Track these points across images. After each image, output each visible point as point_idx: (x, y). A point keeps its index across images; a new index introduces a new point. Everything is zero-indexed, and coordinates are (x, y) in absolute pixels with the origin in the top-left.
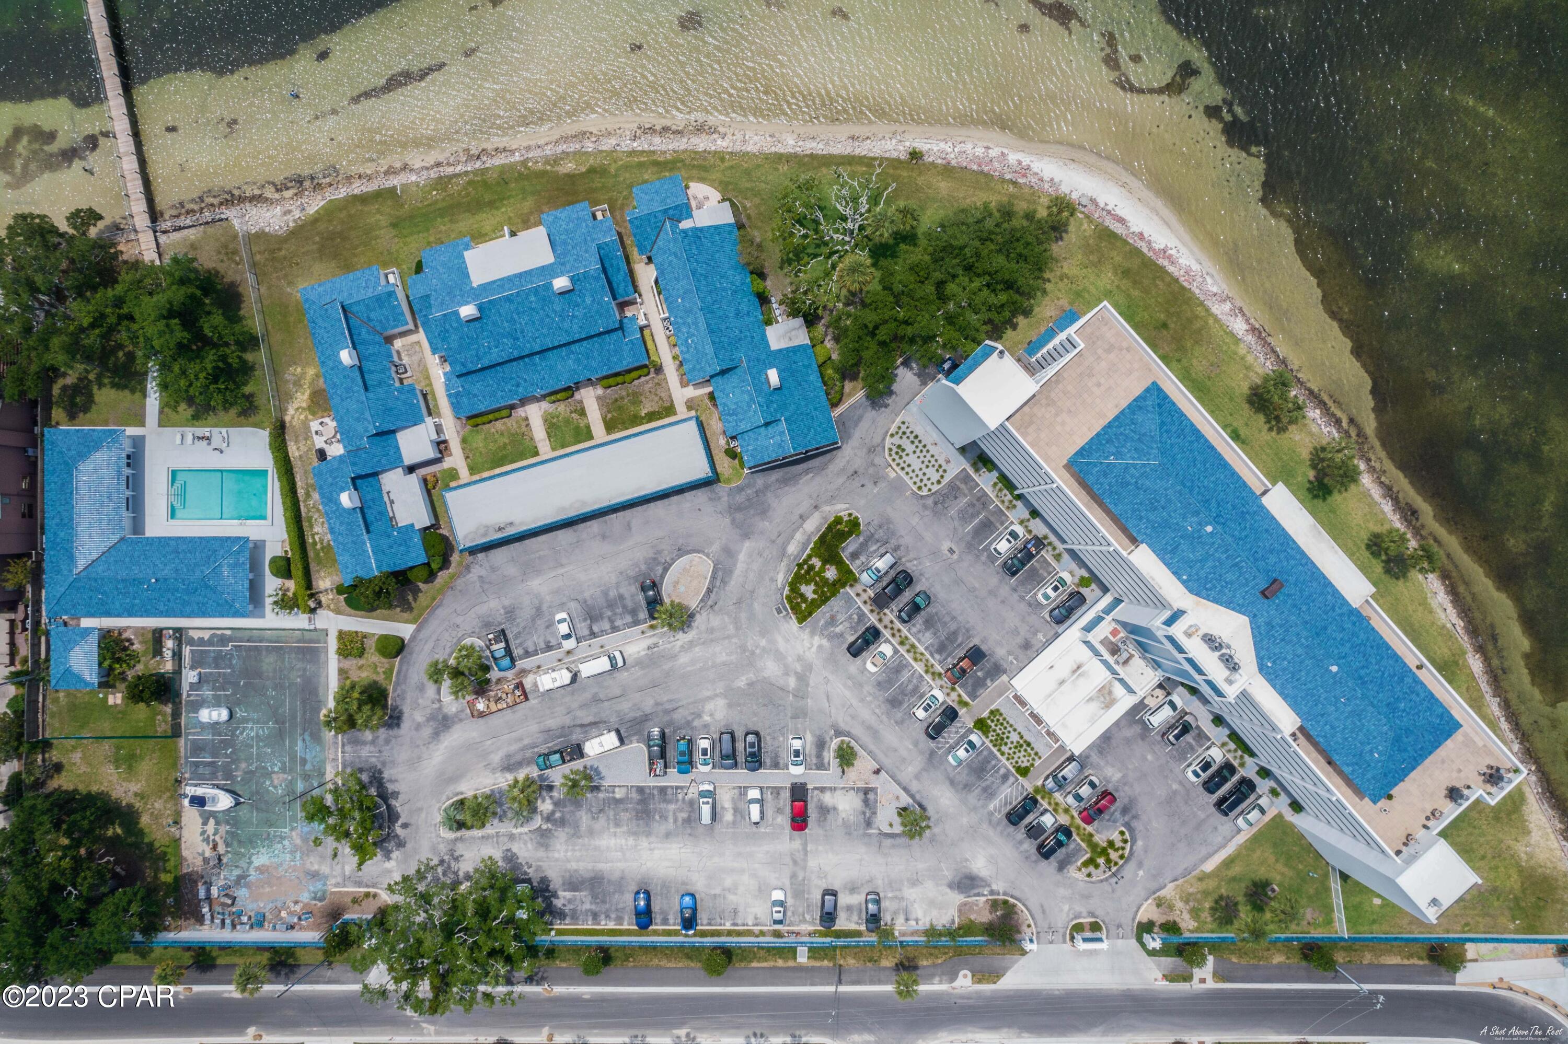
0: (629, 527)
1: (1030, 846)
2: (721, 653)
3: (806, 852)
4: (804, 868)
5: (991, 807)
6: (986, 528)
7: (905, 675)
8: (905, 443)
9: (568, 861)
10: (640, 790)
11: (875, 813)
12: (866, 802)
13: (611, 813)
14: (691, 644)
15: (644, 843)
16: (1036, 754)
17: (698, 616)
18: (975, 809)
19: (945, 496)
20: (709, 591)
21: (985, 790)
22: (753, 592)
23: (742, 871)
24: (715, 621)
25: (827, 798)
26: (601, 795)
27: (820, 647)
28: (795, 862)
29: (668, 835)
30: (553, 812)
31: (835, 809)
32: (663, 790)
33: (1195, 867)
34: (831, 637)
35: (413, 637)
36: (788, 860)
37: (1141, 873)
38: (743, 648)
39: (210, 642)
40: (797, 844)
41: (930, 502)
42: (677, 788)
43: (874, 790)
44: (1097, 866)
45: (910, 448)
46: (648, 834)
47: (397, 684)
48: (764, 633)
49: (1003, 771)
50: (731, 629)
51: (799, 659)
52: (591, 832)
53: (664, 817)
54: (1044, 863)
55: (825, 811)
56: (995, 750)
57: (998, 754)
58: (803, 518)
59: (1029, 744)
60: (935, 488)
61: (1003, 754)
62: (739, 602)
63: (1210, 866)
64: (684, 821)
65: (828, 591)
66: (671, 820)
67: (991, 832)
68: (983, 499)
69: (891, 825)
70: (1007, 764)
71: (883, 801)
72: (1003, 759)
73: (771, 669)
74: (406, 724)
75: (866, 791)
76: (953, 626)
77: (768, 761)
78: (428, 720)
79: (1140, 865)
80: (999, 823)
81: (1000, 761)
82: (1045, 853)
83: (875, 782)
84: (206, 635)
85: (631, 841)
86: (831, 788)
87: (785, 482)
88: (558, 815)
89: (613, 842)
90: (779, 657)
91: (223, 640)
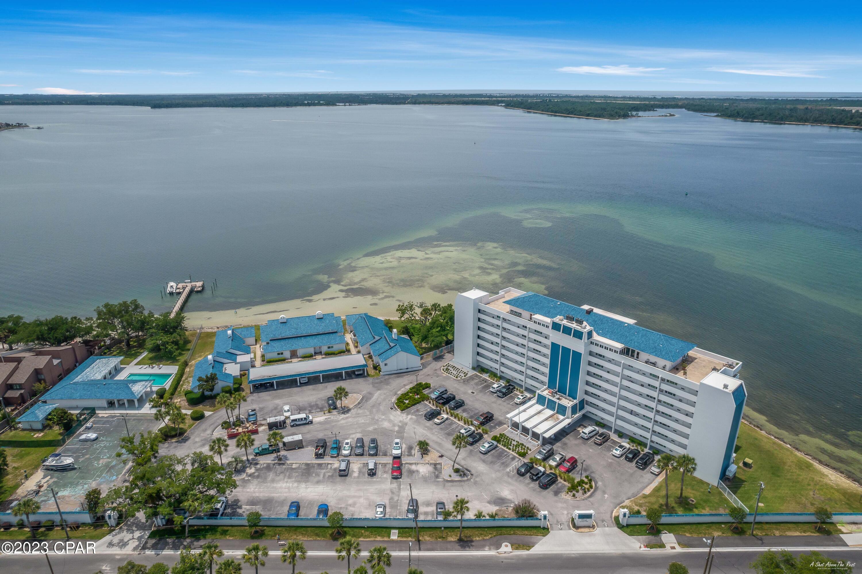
0: (326, 387)
1: (535, 485)
2: (361, 420)
3: (400, 489)
4: (399, 496)
5: (508, 470)
6: (488, 386)
7: (454, 426)
8: (449, 368)
9: (254, 492)
10: (307, 465)
11: (441, 473)
12: (435, 468)
13: (288, 474)
14: (347, 418)
15: (303, 485)
16: (528, 448)
17: (352, 411)
18: (498, 471)
19: (468, 380)
20: (359, 403)
21: (503, 463)
22: (379, 404)
23: (360, 497)
24: (360, 411)
25: (414, 467)
26: (284, 467)
27: (411, 419)
28: (393, 493)
29: (318, 482)
30: (254, 473)
31: (417, 471)
32: (320, 465)
33: (638, 493)
34: (416, 415)
35: (210, 416)
36: (388, 492)
37: (606, 496)
38: (373, 419)
39: (107, 417)
40: (395, 485)
41: (462, 381)
42: (328, 464)
43: (440, 464)
44: (578, 491)
45: (451, 369)
46: (306, 482)
47: (194, 429)
48: (383, 414)
49: (511, 456)
50: (368, 413)
51: (400, 421)
52: (273, 481)
53: (318, 475)
54: (545, 493)
55: (411, 472)
56: (505, 449)
57: (507, 450)
58: (405, 385)
59: (523, 445)
60: (463, 378)
61: (510, 449)
62: (373, 406)
63: (647, 491)
64: (329, 476)
65: (416, 403)
66: (322, 476)
67: (510, 480)
68: (485, 381)
69: (450, 476)
70: (513, 453)
71: (445, 468)
72: (511, 452)
73: (386, 425)
74: (188, 443)
75: (435, 465)
76: (477, 411)
77: (381, 454)
78: (202, 440)
79: (604, 492)
80: (514, 476)
81: (509, 453)
82: (545, 487)
83: (439, 461)
84: (106, 416)
85: (296, 485)
86: (415, 464)
87: (398, 377)
88: (256, 474)
89: (284, 485)
90: (390, 421)
91: (115, 416)
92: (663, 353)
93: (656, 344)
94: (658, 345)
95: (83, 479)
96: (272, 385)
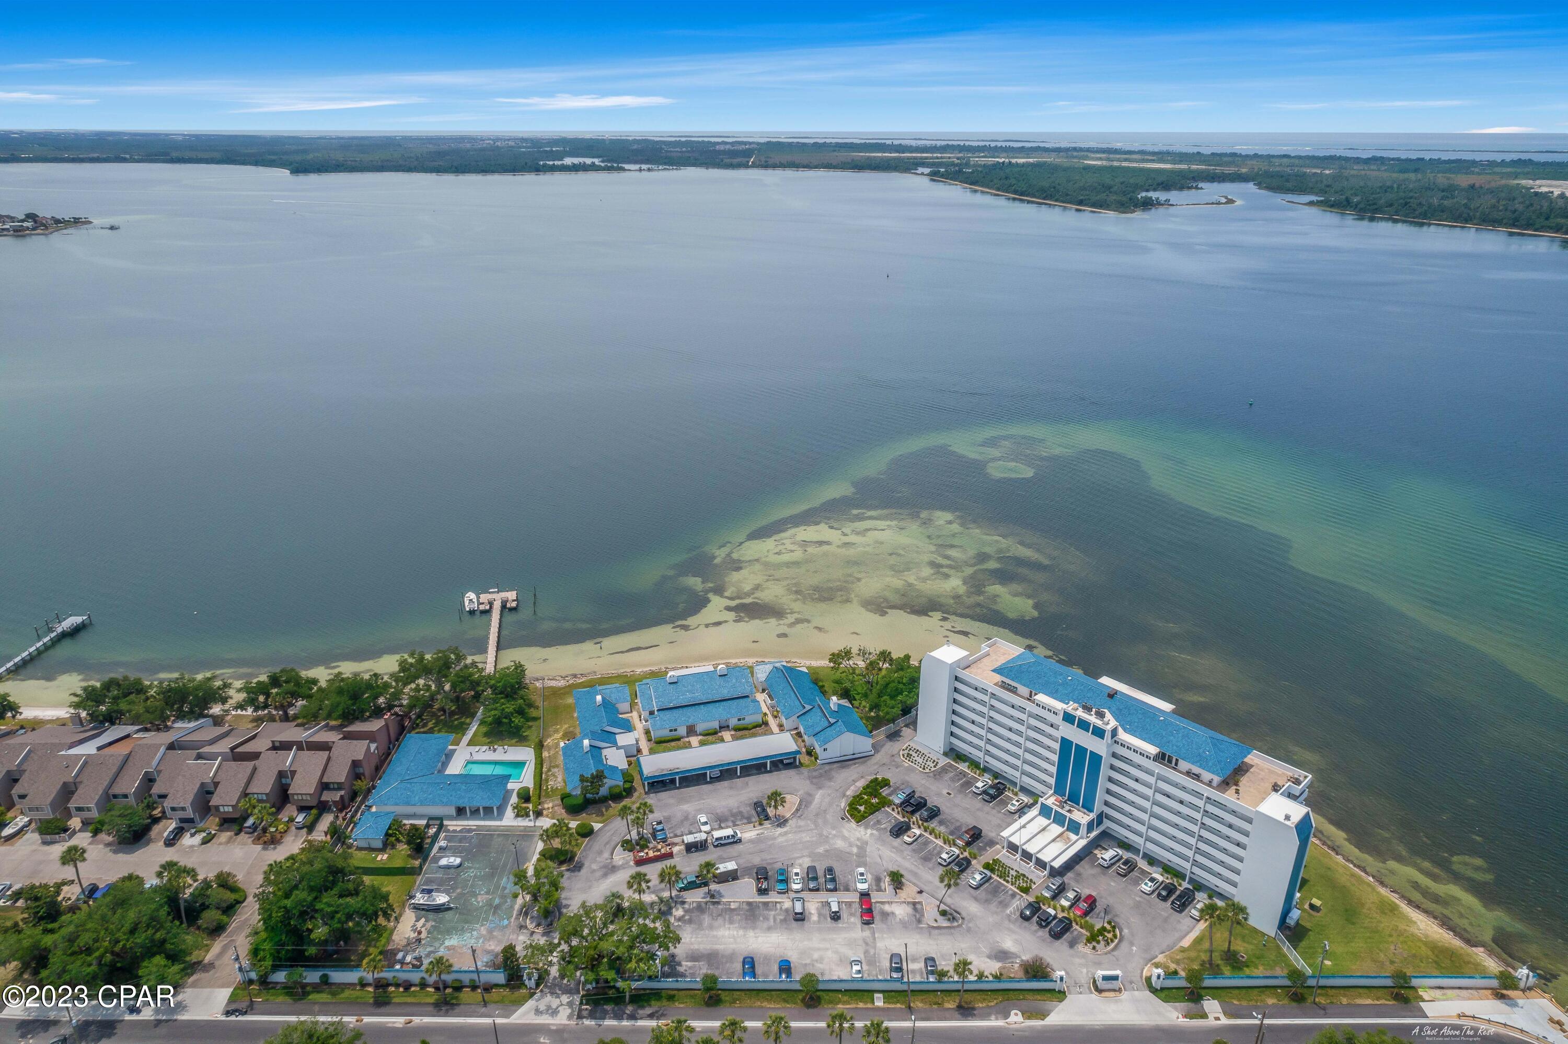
0: (747, 784)
1: (1044, 933)
2: (806, 837)
3: (875, 939)
4: (875, 947)
5: (1008, 912)
6: (969, 783)
7: (931, 847)
8: (911, 752)
9: (692, 944)
10: (749, 904)
11: (923, 915)
12: (915, 909)
13: (727, 917)
14: (786, 833)
15: (751, 933)
16: (1031, 880)
17: (790, 822)
18: (996, 913)
19: (940, 773)
20: (797, 810)
21: (1001, 902)
22: (825, 811)
23: (827, 949)
24: (801, 823)
25: (887, 908)
26: (720, 907)
27: (872, 834)
28: (867, 944)
29: (769, 929)
30: (683, 916)
31: (893, 913)
32: (766, 904)
33: (1175, 944)
34: (878, 830)
35: (600, 830)
36: (861, 942)
37: (1134, 948)
38: (821, 835)
39: (461, 831)
40: (867, 933)
41: (931, 775)
42: (776, 903)
43: (920, 903)
44: (1098, 942)
45: (914, 754)
46: (754, 928)
47: (584, 850)
48: (834, 828)
49: (1010, 892)
50: (813, 826)
51: (858, 839)
52: (711, 927)
53: (766, 918)
54: (1058, 943)
55: (885, 915)
56: (1001, 881)
57: (1005, 883)
58: (854, 781)
59: (1024, 875)
60: (933, 769)
61: (1008, 882)
62: (817, 815)
63: (1186, 942)
64: (781, 921)
65: (873, 810)
66: (772, 920)
67: (1012, 926)
68: (964, 774)
69: (936, 921)
70: (1013, 888)
71: (928, 908)
72: (1009, 886)
73: (840, 844)
74: (584, 871)
75: (914, 904)
76: (958, 824)
77: (842, 888)
78: (601, 868)
79: (1132, 944)
80: (1016, 920)
81: (1006, 887)
82: (1056, 936)
83: (919, 898)
84: (458, 829)
85: (741, 932)
86: (888, 902)
87: (843, 767)
88: (687, 917)
89: (727, 933)
90: (844, 838)
91: (470, 831)
92: (1210, 764)
93: (1201, 751)
94: (1204, 752)
95: (467, 922)
96: (673, 781)
